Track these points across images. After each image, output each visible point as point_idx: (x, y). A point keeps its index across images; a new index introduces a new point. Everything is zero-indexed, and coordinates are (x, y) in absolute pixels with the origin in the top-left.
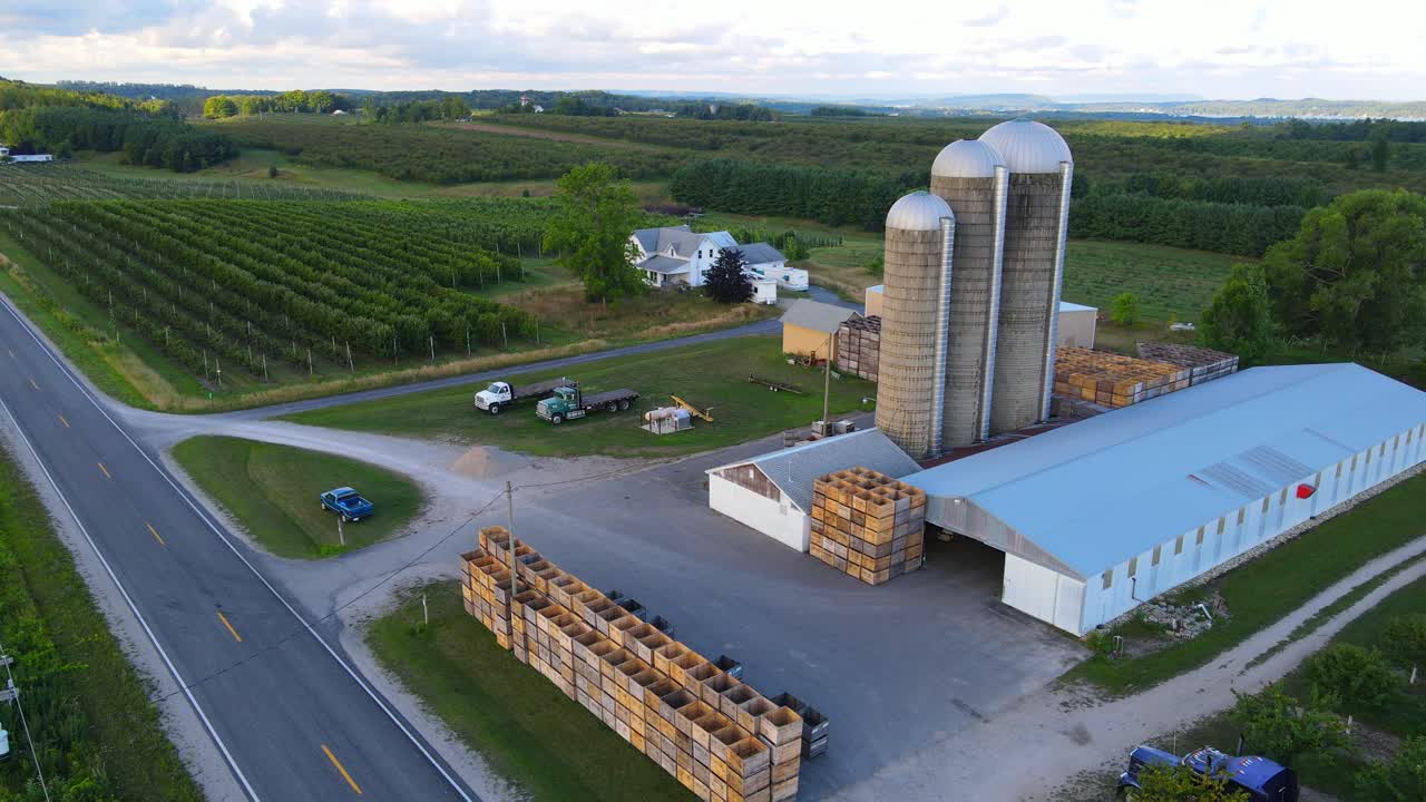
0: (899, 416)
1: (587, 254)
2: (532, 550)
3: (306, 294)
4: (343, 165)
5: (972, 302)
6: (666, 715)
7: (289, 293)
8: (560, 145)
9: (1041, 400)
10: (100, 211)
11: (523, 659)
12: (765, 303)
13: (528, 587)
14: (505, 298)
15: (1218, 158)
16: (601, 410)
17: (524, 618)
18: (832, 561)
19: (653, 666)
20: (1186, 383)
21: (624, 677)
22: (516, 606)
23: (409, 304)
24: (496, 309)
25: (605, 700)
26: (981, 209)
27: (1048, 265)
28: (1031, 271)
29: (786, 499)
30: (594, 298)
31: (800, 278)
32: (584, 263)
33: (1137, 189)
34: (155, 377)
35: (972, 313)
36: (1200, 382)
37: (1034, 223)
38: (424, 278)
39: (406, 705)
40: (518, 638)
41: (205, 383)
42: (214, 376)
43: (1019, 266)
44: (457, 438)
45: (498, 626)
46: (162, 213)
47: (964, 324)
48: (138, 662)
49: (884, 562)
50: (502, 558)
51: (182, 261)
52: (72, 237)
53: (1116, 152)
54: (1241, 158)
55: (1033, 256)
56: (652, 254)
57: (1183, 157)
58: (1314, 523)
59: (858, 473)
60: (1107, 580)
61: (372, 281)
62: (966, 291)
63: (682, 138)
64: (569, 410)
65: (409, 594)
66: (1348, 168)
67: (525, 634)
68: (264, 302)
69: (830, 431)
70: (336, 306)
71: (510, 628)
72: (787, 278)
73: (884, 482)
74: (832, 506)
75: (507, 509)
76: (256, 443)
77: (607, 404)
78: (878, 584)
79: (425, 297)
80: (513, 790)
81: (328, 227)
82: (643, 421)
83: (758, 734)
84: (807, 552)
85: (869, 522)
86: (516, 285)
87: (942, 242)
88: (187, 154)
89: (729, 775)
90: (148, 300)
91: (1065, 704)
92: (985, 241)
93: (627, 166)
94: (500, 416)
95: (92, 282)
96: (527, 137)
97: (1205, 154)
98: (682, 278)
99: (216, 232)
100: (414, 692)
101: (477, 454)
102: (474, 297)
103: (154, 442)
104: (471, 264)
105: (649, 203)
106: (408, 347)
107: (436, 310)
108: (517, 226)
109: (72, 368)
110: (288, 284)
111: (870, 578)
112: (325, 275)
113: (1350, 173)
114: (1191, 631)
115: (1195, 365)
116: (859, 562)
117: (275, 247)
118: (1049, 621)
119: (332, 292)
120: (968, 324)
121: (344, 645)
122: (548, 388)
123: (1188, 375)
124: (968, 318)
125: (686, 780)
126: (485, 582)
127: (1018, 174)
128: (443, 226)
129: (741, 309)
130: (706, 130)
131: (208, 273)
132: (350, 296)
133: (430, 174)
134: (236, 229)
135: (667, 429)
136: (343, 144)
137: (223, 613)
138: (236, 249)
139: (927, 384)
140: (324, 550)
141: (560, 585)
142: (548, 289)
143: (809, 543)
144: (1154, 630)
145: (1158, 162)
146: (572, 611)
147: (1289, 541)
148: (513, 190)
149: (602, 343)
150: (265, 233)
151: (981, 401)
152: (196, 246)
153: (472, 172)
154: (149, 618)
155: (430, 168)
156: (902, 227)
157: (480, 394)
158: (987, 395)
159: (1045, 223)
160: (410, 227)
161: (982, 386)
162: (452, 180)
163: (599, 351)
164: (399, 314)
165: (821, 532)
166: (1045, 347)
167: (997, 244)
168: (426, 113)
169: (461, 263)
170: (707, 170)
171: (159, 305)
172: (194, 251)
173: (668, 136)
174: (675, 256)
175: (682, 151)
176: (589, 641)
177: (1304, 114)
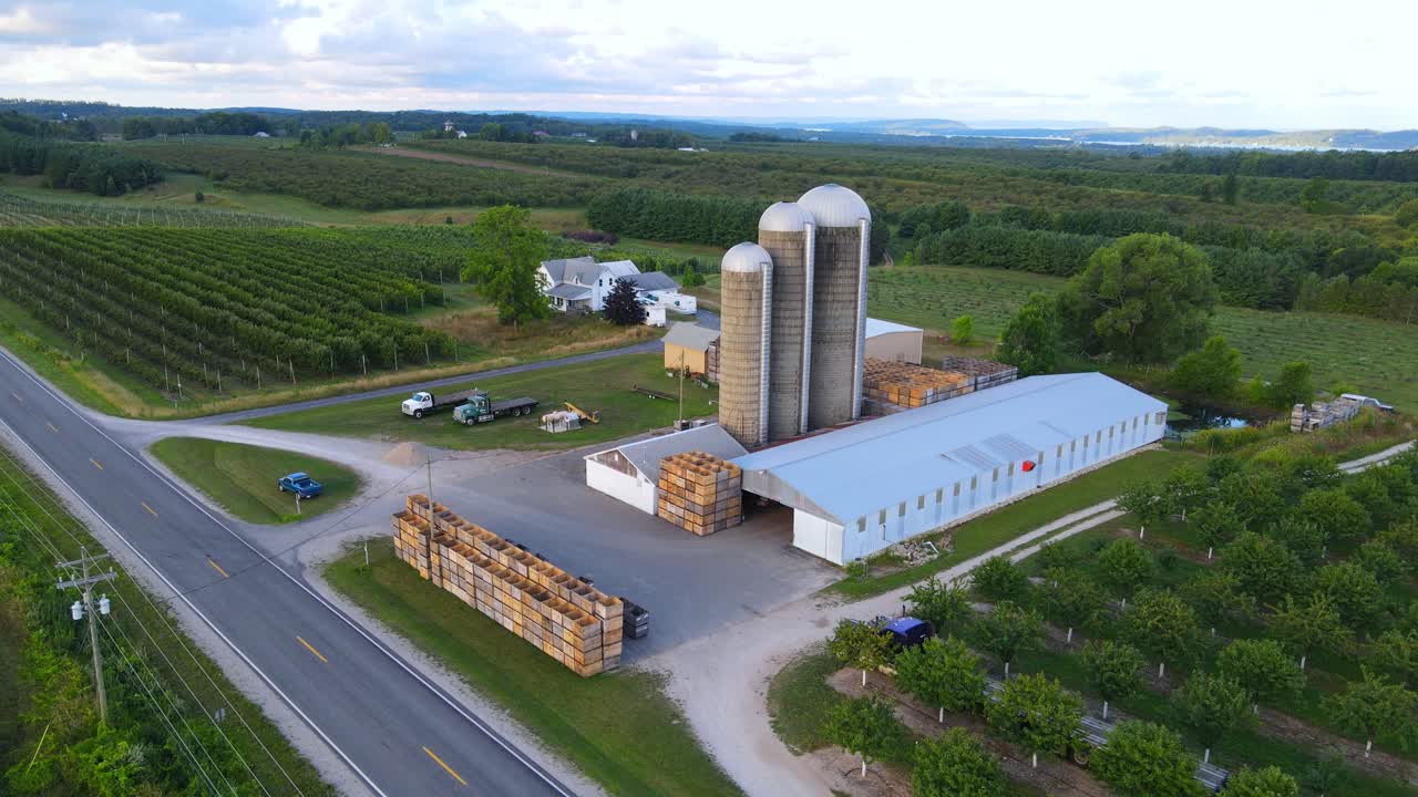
0: (735, 414)
1: (499, 283)
2: (445, 509)
3: (248, 318)
4: (270, 191)
5: (790, 327)
6: (535, 607)
7: (233, 318)
8: (481, 172)
9: (851, 402)
10: (39, 239)
11: (439, 585)
12: (655, 326)
13: (442, 533)
14: (428, 321)
15: (1091, 189)
16: (507, 414)
17: (439, 554)
18: (674, 520)
19: (528, 578)
20: (972, 388)
21: (508, 585)
22: (434, 546)
23: (342, 327)
24: (420, 331)
25: (496, 604)
26: (794, 256)
27: (852, 297)
28: (839, 302)
29: (641, 476)
30: (506, 321)
31: (689, 303)
32: (498, 292)
33: (1012, 220)
34: (123, 391)
35: (790, 335)
36: (984, 388)
37: (840, 265)
38: (355, 303)
39: (356, 614)
40: (435, 570)
41: (167, 395)
42: (174, 390)
43: (830, 298)
44: (387, 437)
45: (420, 564)
46: (101, 242)
47: (784, 343)
48: (154, 591)
49: (710, 519)
50: (423, 514)
51: (128, 288)
52: (15, 264)
53: (1001, 184)
54: (1111, 190)
55: (840, 290)
56: (559, 282)
57: (1060, 189)
58: (1039, 490)
59: (694, 454)
60: (862, 524)
61: (308, 306)
62: (785, 318)
63: (600, 165)
64: (479, 414)
65: (354, 546)
66: (1203, 200)
67: (440, 566)
68: (211, 324)
69: (685, 427)
70: (276, 329)
71: (429, 563)
72: (678, 303)
73: (712, 460)
74: (673, 478)
75: (428, 488)
76: (220, 442)
77: (512, 409)
78: (704, 536)
79: (356, 321)
80: (431, 658)
81: (263, 255)
82: (541, 423)
83: (594, 614)
84: (657, 515)
85: (699, 489)
86: (438, 309)
87: (762, 280)
88: (110, 179)
89: (575, 641)
90: (103, 324)
91: (819, 606)
92: (798, 280)
93: (546, 195)
94: (424, 420)
95: (47, 308)
96: (450, 163)
97: (1081, 186)
98: (586, 304)
99: (158, 260)
100: (361, 606)
101: (405, 448)
102: (400, 321)
103: (134, 442)
104: (397, 291)
105: (566, 230)
106: (345, 364)
107: (367, 332)
108: (439, 255)
109: (48, 384)
110: (231, 309)
111: (699, 530)
112: (265, 301)
113: (1202, 205)
114: (920, 561)
115: (980, 375)
116: (691, 519)
117: (215, 275)
118: (822, 555)
119: (273, 317)
120: (789, 343)
121: (307, 579)
122: (462, 397)
123: (973, 382)
124: (787, 339)
125: (549, 651)
126: (411, 532)
127: (827, 228)
128: (370, 254)
129: (633, 330)
130: (624, 158)
131: (155, 300)
132: (289, 320)
133: (356, 201)
134: (176, 258)
135: (560, 429)
136: (268, 169)
137: (214, 562)
138: (176, 275)
139: (756, 389)
140: (285, 518)
141: (466, 530)
142: (466, 313)
143: (657, 507)
144: (897, 560)
145: (1038, 193)
146: (473, 547)
147: (1015, 502)
148: (436, 217)
149: (512, 360)
150: (202, 262)
151: (800, 402)
152: (140, 273)
153: (396, 200)
154: (155, 563)
155: (355, 194)
156: (732, 270)
157: (406, 402)
158: (805, 397)
159: (849, 265)
160: (339, 256)
161: (800, 392)
162: (376, 206)
163: (510, 366)
164: (334, 336)
165: (665, 499)
166: (854, 360)
167: (808, 282)
168: (350, 138)
169: (388, 289)
170: (620, 199)
171: (113, 329)
172: (140, 279)
173: (586, 164)
174: (580, 284)
175: (599, 179)
176: (485, 565)
177: (1201, 141)
